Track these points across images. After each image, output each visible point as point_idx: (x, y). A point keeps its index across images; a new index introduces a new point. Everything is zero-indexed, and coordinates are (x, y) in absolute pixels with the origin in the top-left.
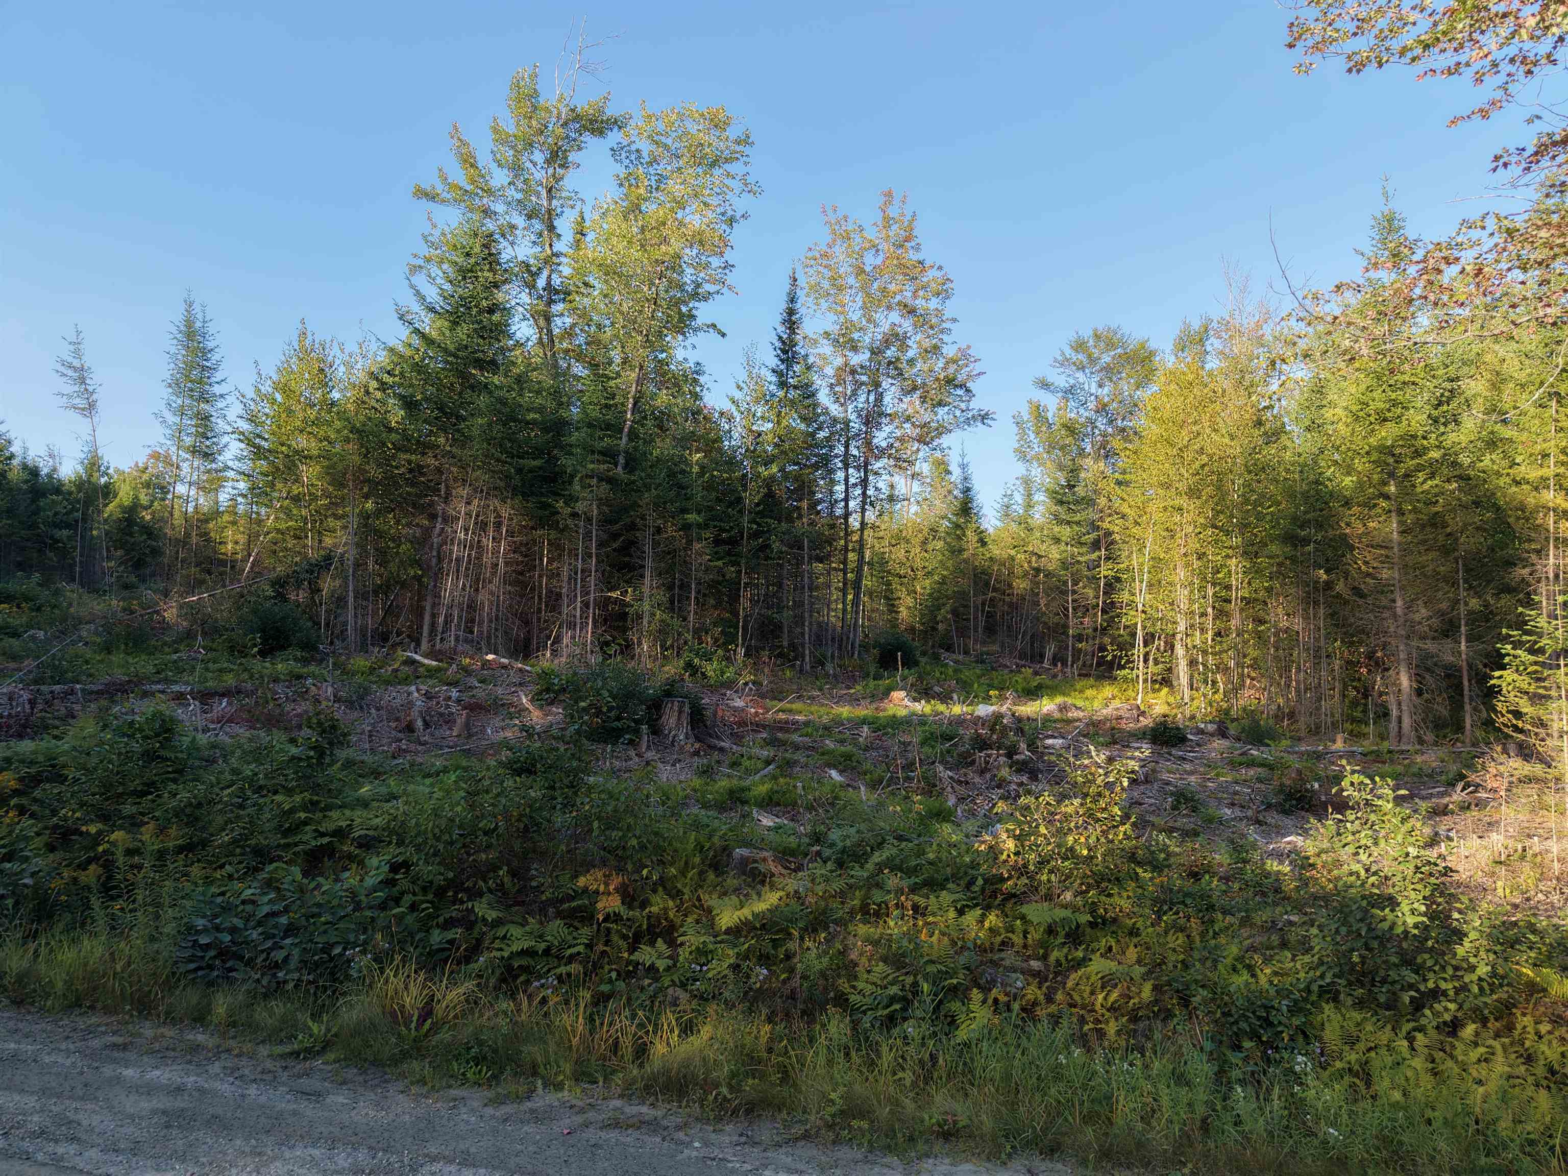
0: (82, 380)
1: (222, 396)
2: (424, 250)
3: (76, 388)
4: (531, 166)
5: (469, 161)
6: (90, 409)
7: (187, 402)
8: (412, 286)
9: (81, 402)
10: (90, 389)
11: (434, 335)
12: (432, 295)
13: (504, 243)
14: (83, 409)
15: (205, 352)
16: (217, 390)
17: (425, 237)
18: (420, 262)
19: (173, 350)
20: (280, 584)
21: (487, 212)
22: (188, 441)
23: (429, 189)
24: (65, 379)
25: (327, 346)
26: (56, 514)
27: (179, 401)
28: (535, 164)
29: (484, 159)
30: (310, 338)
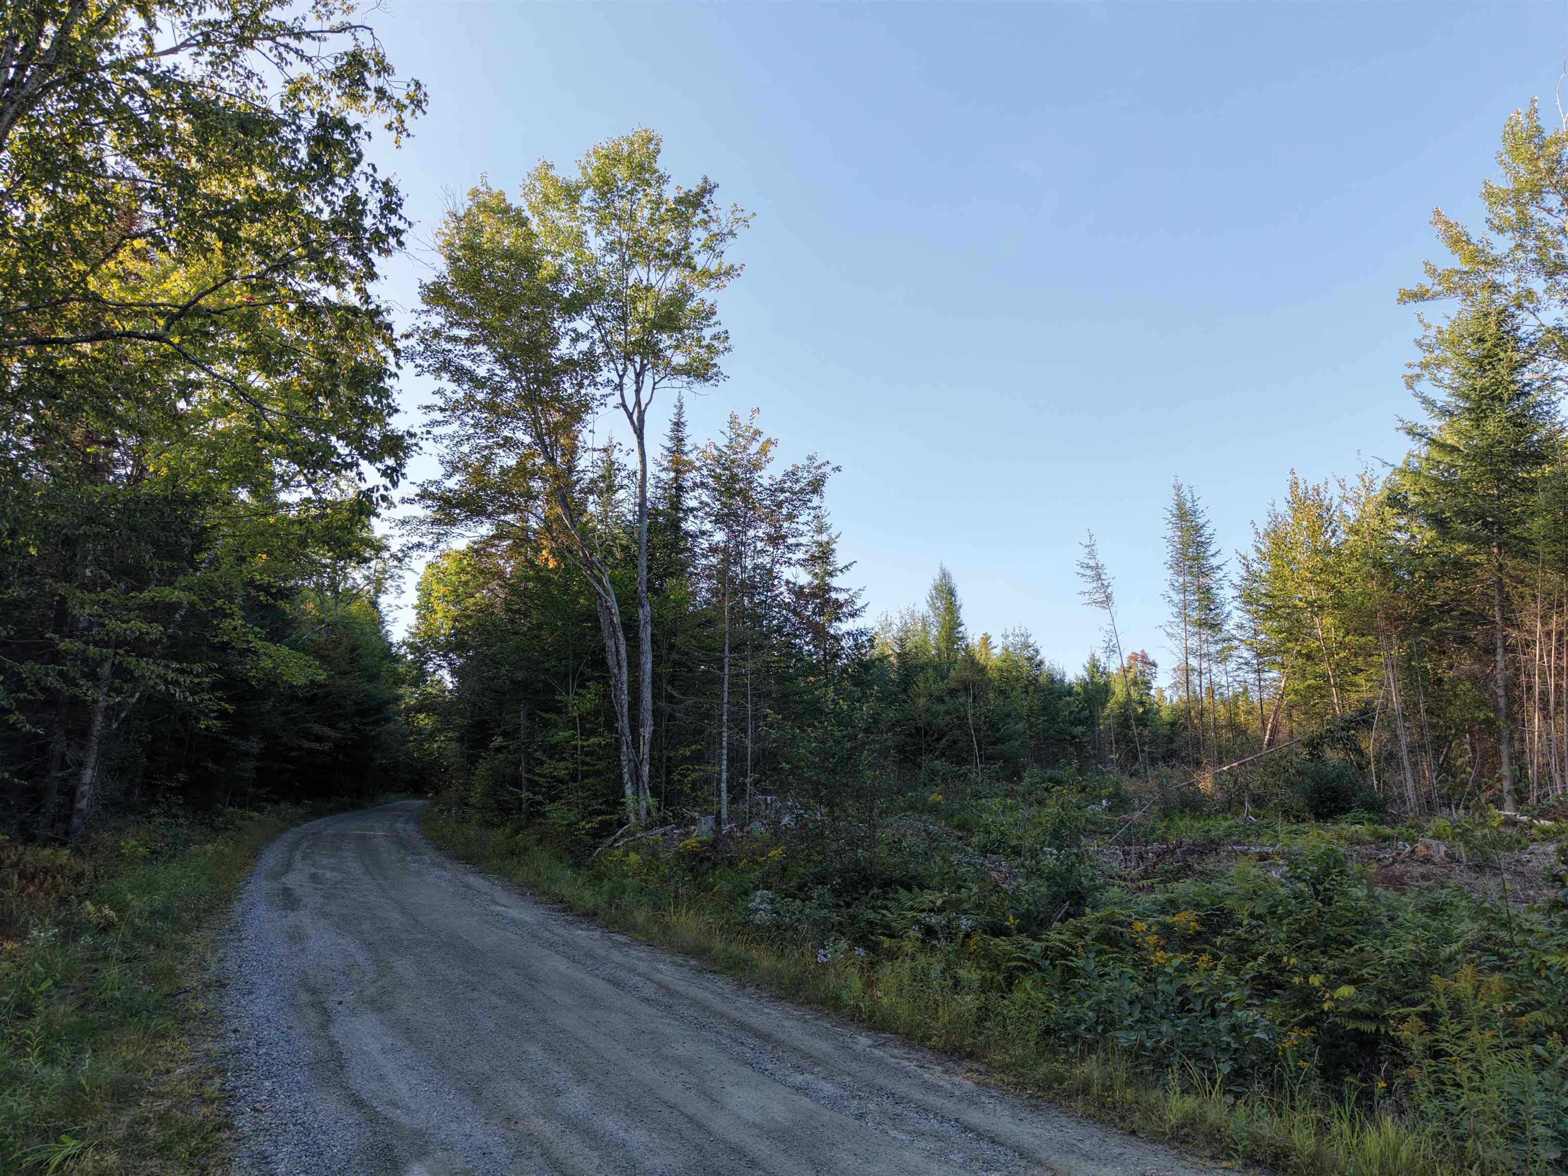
0: (1099, 577)
1: (1219, 568)
2: (1419, 356)
3: (1095, 585)
4: (1544, 214)
5: (1458, 241)
6: (1107, 601)
7: (1188, 578)
8: (1416, 395)
9: (1100, 597)
10: (1106, 583)
11: (1451, 440)
12: (1442, 397)
13: (1522, 315)
14: (1102, 602)
15: (1198, 529)
16: (1214, 562)
17: (1419, 344)
18: (1418, 370)
19: (1170, 533)
20: (1314, 745)
21: (1495, 288)
22: (1195, 615)
23: (1415, 289)
24: (1084, 579)
25: (1321, 490)
26: (1071, 713)
27: (1181, 580)
28: (1550, 211)
29: (1478, 231)
30: (1302, 486)
